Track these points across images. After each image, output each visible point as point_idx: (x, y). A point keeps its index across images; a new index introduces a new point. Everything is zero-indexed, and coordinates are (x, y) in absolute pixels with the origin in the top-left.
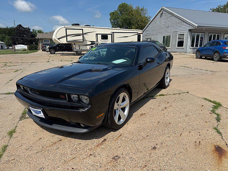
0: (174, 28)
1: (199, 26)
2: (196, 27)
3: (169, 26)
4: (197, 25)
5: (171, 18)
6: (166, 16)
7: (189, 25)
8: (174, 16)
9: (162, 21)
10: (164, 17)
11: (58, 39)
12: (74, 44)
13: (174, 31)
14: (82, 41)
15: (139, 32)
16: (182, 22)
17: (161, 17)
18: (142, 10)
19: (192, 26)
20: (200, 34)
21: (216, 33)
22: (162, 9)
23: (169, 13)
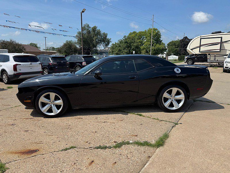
11: (191, 49)
12: (209, 54)
14: (219, 50)
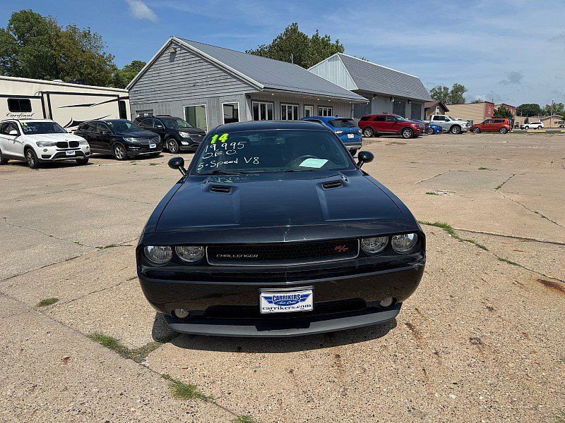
0: (210, 89)
1: (267, 88)
2: (261, 89)
3: (197, 84)
4: (262, 86)
5: (199, 64)
6: (185, 61)
7: (246, 83)
8: (207, 61)
9: (176, 72)
10: (181, 61)
13: (211, 96)
15: (121, 95)
16: (229, 77)
17: (172, 60)
18: (86, 35)
19: (251, 86)
20: (266, 104)
21: (292, 104)
22: (171, 42)
23: (193, 54)
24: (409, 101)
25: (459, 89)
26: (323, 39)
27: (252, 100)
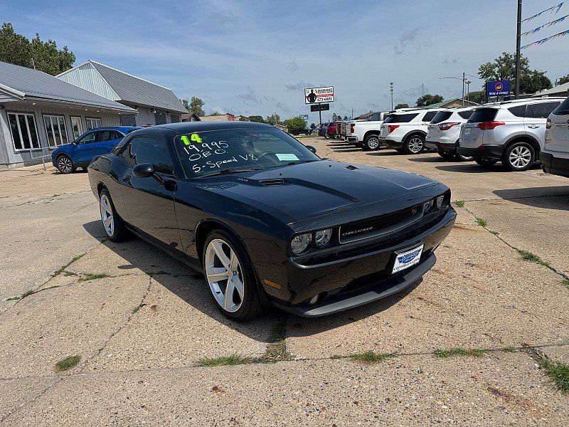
1: (29, 96)
2: (22, 97)
4: (23, 94)
20: (25, 115)
21: (56, 115)
24: (168, 112)
25: (197, 103)
26: (46, 44)
27: (6, 111)
